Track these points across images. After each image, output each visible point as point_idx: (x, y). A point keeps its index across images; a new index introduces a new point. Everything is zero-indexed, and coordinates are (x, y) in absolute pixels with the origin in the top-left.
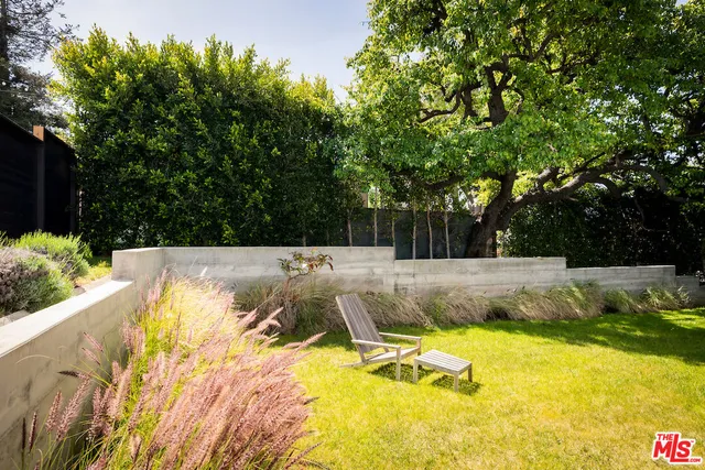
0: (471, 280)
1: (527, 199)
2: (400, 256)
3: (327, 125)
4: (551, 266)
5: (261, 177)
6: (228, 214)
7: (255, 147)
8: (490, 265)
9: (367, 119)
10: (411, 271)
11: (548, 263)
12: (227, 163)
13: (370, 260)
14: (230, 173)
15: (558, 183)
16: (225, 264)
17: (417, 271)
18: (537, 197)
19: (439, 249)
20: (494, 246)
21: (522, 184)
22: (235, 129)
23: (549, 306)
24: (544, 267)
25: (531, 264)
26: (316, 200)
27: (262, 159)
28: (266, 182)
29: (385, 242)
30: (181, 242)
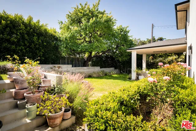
0: (85, 71)
1: (94, 56)
2: (73, 67)
3: (56, 39)
5: (41, 49)
7: (40, 42)
8: (88, 68)
9: (66, 39)
10: (75, 69)
13: (67, 67)
14: (33, 48)
15: (99, 54)
18: (96, 56)
19: (78, 65)
20: (88, 65)
21: (93, 53)
22: (35, 38)
23: (97, 75)
25: (95, 68)
26: (54, 55)
28: (43, 50)
29: (68, 64)
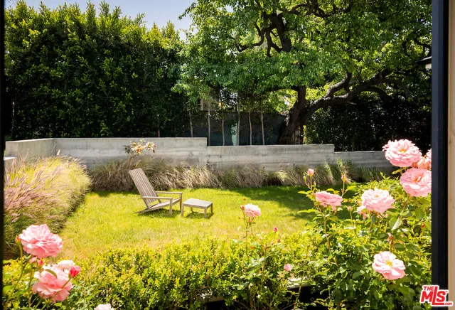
0: (261, 160)
3: (173, 57)
4: (322, 151)
5: (125, 92)
6: (105, 117)
7: (120, 72)
8: (276, 150)
9: (194, 51)
10: (219, 153)
11: (320, 148)
12: (102, 84)
13: (191, 146)
14: (104, 90)
16: (94, 149)
17: (223, 153)
22: (107, 61)
24: (318, 151)
27: (126, 80)
28: (129, 95)
30: (74, 134)
